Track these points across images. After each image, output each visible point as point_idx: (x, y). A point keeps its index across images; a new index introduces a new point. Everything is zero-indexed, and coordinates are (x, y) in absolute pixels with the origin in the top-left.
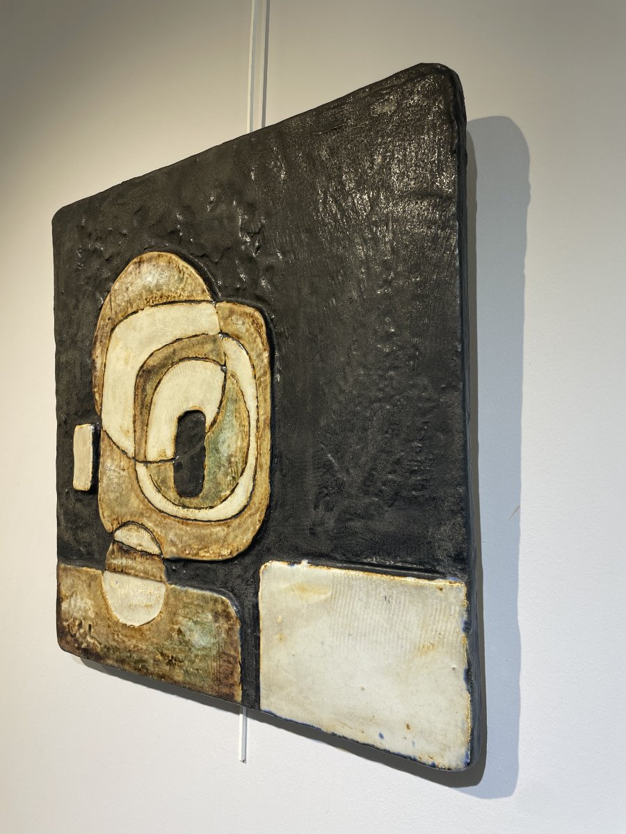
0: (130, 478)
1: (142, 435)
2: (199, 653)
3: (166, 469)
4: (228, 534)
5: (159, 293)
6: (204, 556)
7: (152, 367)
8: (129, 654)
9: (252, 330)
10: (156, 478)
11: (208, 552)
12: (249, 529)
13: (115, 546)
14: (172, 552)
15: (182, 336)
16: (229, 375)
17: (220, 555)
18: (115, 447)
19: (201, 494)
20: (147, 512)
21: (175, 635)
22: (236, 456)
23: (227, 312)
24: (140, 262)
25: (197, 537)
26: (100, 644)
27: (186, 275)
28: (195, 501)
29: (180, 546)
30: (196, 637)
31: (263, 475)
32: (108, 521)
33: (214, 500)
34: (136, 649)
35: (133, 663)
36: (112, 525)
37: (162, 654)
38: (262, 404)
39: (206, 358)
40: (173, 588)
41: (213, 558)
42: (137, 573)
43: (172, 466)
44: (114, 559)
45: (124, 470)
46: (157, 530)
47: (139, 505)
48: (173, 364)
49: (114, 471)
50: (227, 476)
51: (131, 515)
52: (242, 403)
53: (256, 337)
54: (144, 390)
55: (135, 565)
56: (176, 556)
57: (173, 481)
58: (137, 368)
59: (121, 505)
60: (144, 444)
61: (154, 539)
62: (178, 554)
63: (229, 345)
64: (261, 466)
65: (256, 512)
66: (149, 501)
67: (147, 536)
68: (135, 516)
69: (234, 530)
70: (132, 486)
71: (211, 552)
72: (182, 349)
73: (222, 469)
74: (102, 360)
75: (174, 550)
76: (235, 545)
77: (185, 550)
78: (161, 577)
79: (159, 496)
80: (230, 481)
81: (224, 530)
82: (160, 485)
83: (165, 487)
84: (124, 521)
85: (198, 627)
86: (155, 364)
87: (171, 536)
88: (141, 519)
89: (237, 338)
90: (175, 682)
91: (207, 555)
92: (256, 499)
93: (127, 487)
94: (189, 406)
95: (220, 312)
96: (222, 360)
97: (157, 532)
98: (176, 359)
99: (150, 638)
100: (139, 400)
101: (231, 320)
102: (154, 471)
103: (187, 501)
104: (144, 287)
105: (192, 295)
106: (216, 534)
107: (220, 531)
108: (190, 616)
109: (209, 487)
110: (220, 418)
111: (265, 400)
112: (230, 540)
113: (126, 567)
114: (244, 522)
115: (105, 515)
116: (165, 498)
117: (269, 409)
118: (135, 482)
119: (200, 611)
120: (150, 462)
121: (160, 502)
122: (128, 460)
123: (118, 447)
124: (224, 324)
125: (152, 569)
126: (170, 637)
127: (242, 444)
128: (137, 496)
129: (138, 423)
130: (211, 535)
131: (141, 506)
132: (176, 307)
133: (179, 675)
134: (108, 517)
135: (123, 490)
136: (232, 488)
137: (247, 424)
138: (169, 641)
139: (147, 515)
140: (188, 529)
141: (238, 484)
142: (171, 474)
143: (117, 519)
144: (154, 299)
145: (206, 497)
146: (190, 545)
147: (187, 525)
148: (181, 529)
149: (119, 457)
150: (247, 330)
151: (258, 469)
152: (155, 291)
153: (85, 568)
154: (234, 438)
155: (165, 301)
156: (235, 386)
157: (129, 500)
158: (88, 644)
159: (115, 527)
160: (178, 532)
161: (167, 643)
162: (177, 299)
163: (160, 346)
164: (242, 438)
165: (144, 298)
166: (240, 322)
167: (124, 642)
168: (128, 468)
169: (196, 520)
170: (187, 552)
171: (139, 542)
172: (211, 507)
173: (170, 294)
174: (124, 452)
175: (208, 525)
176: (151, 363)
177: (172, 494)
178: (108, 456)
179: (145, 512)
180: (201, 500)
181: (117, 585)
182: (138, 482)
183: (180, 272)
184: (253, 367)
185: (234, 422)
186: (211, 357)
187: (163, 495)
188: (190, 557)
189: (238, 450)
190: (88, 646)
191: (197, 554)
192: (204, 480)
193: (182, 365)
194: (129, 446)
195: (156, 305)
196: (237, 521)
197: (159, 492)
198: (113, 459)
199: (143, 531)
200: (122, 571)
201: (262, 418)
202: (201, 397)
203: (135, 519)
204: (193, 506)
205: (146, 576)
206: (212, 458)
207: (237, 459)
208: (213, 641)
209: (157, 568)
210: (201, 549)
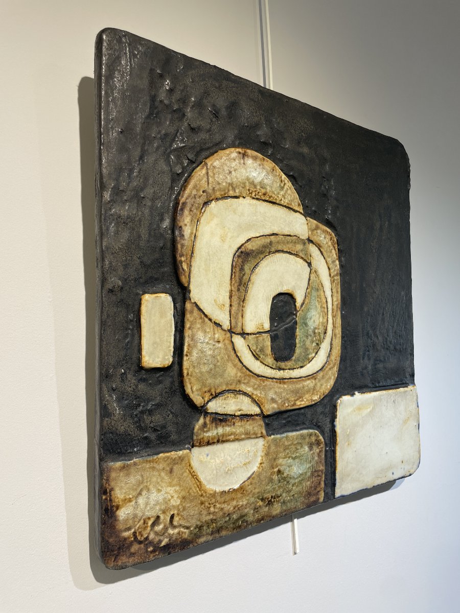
0: (226, 349)
1: (238, 310)
2: (297, 481)
3: (263, 339)
4: (316, 384)
5: (263, 191)
6: (301, 404)
7: (250, 250)
8: (228, 518)
9: (330, 243)
10: (255, 348)
11: (303, 401)
12: (330, 378)
13: (208, 419)
14: (273, 408)
15: (279, 233)
16: (313, 271)
17: (312, 400)
18: (206, 320)
19: (294, 358)
20: (245, 379)
21: (275, 477)
22: (319, 329)
23: (314, 226)
24: (244, 155)
25: (293, 392)
26: (188, 528)
27: (286, 187)
28: (289, 364)
29: (279, 402)
30: (295, 469)
31: (337, 341)
32: (198, 395)
33: (304, 361)
34: (236, 509)
35: (231, 526)
36: (203, 398)
37: (262, 500)
38: (335, 294)
39: (297, 255)
40: (274, 438)
41: (308, 404)
42: (237, 437)
43: (269, 337)
44: (207, 432)
45: (219, 342)
46: (257, 393)
47: (236, 374)
48: (270, 253)
49: (208, 343)
50: (313, 343)
51: (227, 384)
52: (322, 292)
53: (332, 249)
54: (242, 269)
55: (234, 430)
56: (277, 410)
57: (270, 349)
58: (235, 248)
59: (214, 376)
60: (241, 317)
61: (254, 401)
62: (279, 408)
63: (313, 250)
64: (335, 335)
65: (334, 366)
66: (247, 369)
67: (246, 400)
68: (231, 385)
69: (319, 381)
70: (228, 356)
71: (305, 400)
72: (278, 242)
73: (310, 338)
74: (192, 230)
75: (276, 406)
76: (322, 391)
77: (285, 403)
78: (262, 433)
79: (258, 363)
80: (315, 346)
81: (312, 382)
82: (259, 353)
83: (263, 355)
84: (218, 391)
85: (297, 460)
86: (254, 249)
87: (271, 394)
88: (238, 386)
89: (319, 247)
90: (273, 517)
91: (303, 403)
92: (333, 358)
93: (222, 358)
94: (284, 289)
95: (309, 224)
96: (309, 259)
97: (256, 395)
98: (273, 250)
99: (251, 491)
100: (237, 278)
101: (317, 232)
102: (252, 342)
103: (282, 365)
104: (248, 179)
105: (291, 204)
106: (307, 386)
107: (309, 383)
108: (289, 455)
109: (300, 352)
110: (307, 301)
111: (337, 292)
112: (318, 388)
113: (223, 435)
114: (326, 374)
115: (194, 389)
116: (263, 364)
117: (340, 298)
118: (232, 353)
119: (299, 447)
120: (248, 334)
121: (259, 368)
122: (223, 333)
123: (210, 320)
124: (312, 234)
125: (253, 428)
126: (271, 480)
127: (323, 320)
128: (235, 366)
129: (235, 298)
130: (303, 387)
131: (239, 374)
132: (276, 207)
133: (277, 509)
134: (197, 390)
135: (218, 361)
136: (316, 351)
137: (326, 307)
138: (270, 484)
139: (246, 381)
140: (285, 386)
141: (320, 348)
142: (268, 343)
143: (209, 391)
144: (257, 193)
145: (298, 360)
146: (288, 399)
147: (284, 383)
148: (279, 388)
149: (212, 329)
150: (327, 243)
151: (334, 337)
152: (258, 187)
153: (161, 455)
154: (318, 316)
155: (267, 199)
156: (317, 279)
157: (225, 370)
158: (170, 536)
159: (206, 399)
160: (277, 391)
161: (268, 487)
162: (277, 202)
163: (258, 235)
164: (323, 316)
165: (248, 188)
166: (323, 236)
167: (222, 509)
168: (224, 340)
169: (291, 378)
170: (287, 405)
171: (237, 408)
172: (302, 367)
173: (273, 195)
174: (218, 325)
175: (300, 381)
176: (250, 246)
177: (270, 360)
178: (199, 329)
179: (243, 379)
180: (293, 363)
181: (209, 457)
182: (235, 352)
183: (282, 181)
184: (329, 269)
185: (317, 304)
186: (301, 254)
187: (261, 362)
188: (290, 408)
189: (320, 324)
190: (170, 540)
191: (294, 404)
192: (295, 347)
193: (278, 255)
194: (223, 318)
195: (257, 199)
196: (321, 374)
197: (257, 359)
198: (205, 332)
199: (242, 397)
200: (218, 441)
201: (335, 303)
202: (293, 284)
203: (232, 387)
204: (288, 368)
205: (247, 436)
206: (302, 330)
207: (320, 331)
208: (308, 465)
209: (258, 426)
210: (297, 400)
